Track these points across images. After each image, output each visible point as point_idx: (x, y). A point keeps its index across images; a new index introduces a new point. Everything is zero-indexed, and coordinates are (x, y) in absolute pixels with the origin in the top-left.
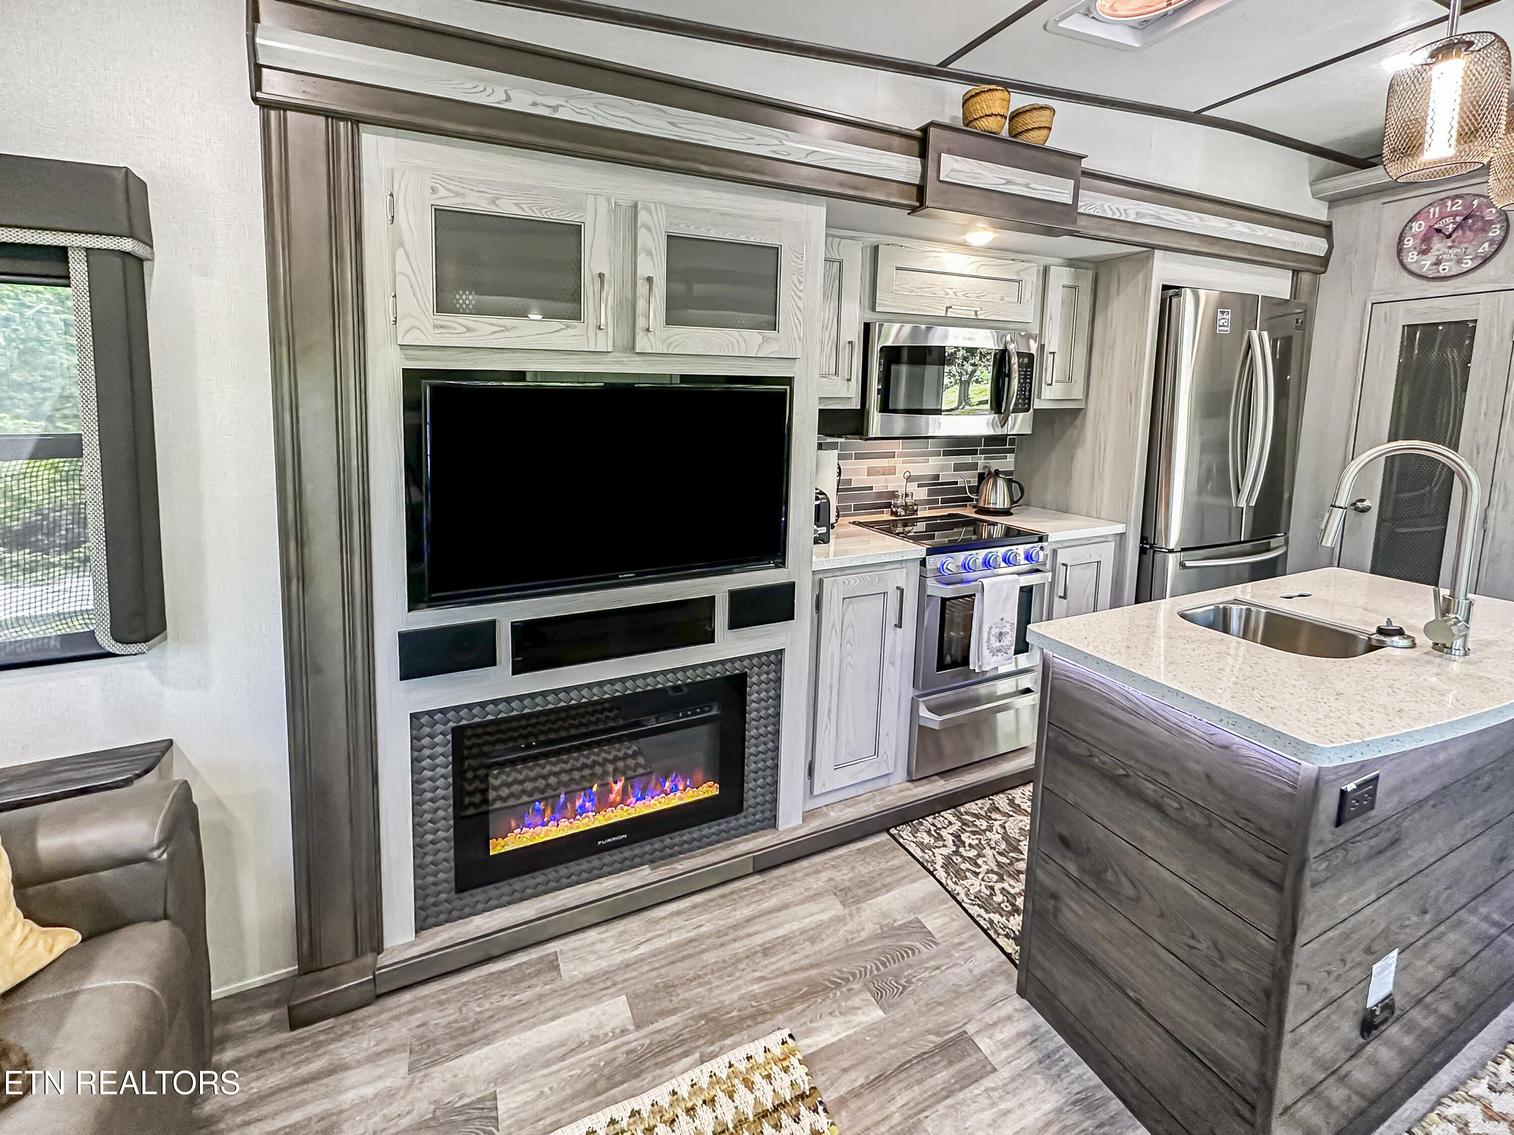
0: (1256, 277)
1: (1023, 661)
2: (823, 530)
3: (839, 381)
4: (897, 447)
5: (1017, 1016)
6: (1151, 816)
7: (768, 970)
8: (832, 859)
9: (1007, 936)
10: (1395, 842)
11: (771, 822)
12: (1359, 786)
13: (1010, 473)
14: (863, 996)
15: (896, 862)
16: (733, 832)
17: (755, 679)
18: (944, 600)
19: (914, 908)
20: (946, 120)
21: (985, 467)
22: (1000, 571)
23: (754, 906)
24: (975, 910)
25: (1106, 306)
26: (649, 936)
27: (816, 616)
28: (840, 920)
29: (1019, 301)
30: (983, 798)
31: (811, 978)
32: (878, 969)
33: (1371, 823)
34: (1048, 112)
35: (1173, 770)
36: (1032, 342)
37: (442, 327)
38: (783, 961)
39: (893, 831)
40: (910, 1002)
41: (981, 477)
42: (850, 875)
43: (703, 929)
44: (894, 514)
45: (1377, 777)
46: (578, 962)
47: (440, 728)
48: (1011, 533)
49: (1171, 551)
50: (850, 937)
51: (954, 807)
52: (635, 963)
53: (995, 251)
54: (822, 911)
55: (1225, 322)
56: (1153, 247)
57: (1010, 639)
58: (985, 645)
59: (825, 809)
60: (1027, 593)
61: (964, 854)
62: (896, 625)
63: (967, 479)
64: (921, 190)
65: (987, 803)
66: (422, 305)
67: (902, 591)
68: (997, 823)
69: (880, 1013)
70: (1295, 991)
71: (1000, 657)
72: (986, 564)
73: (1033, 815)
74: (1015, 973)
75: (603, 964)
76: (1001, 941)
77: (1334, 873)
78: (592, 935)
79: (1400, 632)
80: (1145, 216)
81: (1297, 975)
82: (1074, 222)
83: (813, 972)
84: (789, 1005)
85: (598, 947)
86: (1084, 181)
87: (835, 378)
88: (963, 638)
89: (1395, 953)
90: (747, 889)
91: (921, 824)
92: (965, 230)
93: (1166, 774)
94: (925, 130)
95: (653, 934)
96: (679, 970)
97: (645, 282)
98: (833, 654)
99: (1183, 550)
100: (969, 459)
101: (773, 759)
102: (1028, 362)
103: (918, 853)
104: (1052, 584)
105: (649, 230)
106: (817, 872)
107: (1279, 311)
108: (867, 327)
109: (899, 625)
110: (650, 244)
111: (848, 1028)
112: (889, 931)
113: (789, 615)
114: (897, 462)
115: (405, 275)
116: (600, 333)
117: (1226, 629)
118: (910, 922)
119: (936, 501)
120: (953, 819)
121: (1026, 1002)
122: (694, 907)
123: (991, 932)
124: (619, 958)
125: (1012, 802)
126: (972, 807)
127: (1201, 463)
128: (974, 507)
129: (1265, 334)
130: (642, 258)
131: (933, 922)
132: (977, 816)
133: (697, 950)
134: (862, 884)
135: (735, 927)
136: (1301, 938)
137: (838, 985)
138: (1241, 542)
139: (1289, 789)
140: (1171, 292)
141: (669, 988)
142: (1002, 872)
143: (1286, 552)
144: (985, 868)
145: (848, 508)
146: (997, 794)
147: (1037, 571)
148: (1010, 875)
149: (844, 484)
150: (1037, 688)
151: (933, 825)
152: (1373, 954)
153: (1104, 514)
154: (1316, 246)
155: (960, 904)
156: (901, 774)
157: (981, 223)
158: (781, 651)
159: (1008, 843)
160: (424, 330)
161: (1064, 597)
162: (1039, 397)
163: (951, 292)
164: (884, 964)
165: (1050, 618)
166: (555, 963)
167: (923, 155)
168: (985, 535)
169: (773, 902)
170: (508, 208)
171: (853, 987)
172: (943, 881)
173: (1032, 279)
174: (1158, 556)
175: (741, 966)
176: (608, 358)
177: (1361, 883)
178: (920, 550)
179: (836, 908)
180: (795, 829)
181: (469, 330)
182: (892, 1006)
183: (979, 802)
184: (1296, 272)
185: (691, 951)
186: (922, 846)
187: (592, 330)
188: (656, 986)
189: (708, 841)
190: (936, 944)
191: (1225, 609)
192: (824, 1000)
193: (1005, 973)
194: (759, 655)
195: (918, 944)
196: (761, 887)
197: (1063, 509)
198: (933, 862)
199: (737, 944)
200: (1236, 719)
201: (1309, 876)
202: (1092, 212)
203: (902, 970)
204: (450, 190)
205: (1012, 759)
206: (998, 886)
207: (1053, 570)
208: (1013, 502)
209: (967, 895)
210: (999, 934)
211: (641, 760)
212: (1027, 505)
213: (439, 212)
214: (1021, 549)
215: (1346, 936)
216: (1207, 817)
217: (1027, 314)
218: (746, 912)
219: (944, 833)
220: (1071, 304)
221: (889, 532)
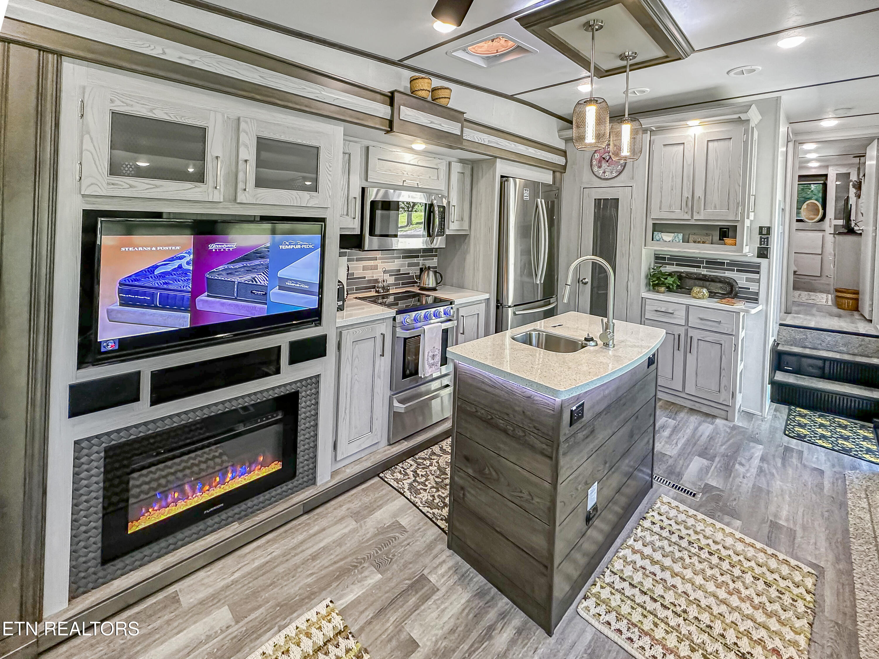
0: (539, 173)
1: (444, 370)
2: (340, 303)
3: (349, 219)
4: (378, 255)
5: (448, 559)
6: (503, 437)
7: (316, 568)
8: (348, 497)
9: (442, 519)
10: (592, 431)
11: (313, 481)
12: (577, 408)
13: (435, 268)
14: (370, 569)
15: (384, 492)
16: (290, 491)
17: (303, 394)
18: (405, 339)
19: (395, 515)
20: (402, 90)
21: (423, 265)
22: (432, 321)
23: (305, 533)
24: (425, 510)
25: (477, 182)
26: (239, 566)
27: (338, 353)
28: (354, 531)
29: (438, 179)
30: (427, 449)
31: (340, 567)
32: (377, 552)
33: (583, 424)
34: (448, 91)
35: (510, 411)
36: (444, 200)
37: (113, 184)
38: (325, 561)
39: (381, 475)
40: (395, 566)
41: (421, 270)
42: (360, 504)
43: (274, 554)
44: (377, 292)
45: (583, 403)
46: (193, 594)
47: (95, 448)
48: (437, 301)
49: (510, 307)
50: (361, 539)
51: (413, 456)
52: (232, 584)
53: (425, 153)
54: (346, 527)
55: (526, 194)
56: (496, 157)
57: (438, 358)
58: (426, 362)
59: (343, 469)
60: (445, 332)
61: (419, 481)
62: (381, 355)
63: (414, 271)
64: (391, 123)
65: (430, 450)
66: (100, 170)
67: (384, 335)
68: (434, 461)
69: (380, 576)
70: (559, 505)
71: (434, 368)
72: (426, 317)
73: (452, 454)
74: (446, 537)
75: (210, 590)
76: (439, 523)
77: (570, 448)
78: (201, 574)
79: (592, 339)
80: (491, 142)
81: (559, 499)
82: (462, 144)
83: (342, 563)
84: (329, 585)
85: (206, 581)
86: (465, 123)
87: (347, 217)
88: (415, 360)
89: (596, 483)
90: (299, 524)
91: (396, 468)
92: (412, 142)
93: (508, 414)
94: (392, 93)
95: (243, 564)
96: (260, 582)
97: (244, 163)
98: (347, 375)
99: (515, 306)
100: (415, 260)
101: (314, 442)
102: (443, 210)
103: (395, 484)
104: (457, 327)
105: (247, 133)
106: (341, 506)
107: (549, 189)
108: (363, 189)
109: (383, 355)
110: (248, 142)
111: (363, 589)
112: (382, 531)
113: (323, 354)
114: (378, 263)
115: (89, 151)
116: (216, 191)
117: (531, 344)
118: (393, 523)
119: (399, 284)
120: (412, 463)
121: (452, 551)
122: (268, 542)
123: (434, 519)
124: (223, 583)
125: (441, 449)
126: (422, 454)
127: (521, 260)
128: (418, 286)
129: (543, 201)
130: (242, 150)
131: (404, 521)
132: (424, 459)
133: (272, 567)
134: (367, 507)
135: (294, 548)
136: (560, 481)
137: (356, 567)
138: (538, 301)
139: (552, 412)
140: (504, 179)
141: (255, 594)
142: (438, 486)
143: (557, 305)
144: (429, 486)
145: (352, 289)
146: (434, 445)
147: (450, 320)
148: (442, 488)
149: (351, 276)
150: (451, 384)
151: (402, 468)
152: (588, 485)
153: (479, 289)
154: (560, 160)
155: (418, 508)
156: (384, 442)
157: (419, 140)
158: (319, 376)
159: (440, 471)
160: (100, 185)
161: (463, 333)
162: (448, 229)
163: (405, 173)
164: (380, 550)
165: (457, 344)
166: (177, 598)
167: (392, 104)
168: (424, 302)
169: (316, 528)
170: (160, 115)
171: (365, 565)
172: (409, 497)
173: (443, 168)
174: (504, 309)
175: (299, 570)
176: (220, 205)
177: (581, 452)
178: (391, 312)
179: (352, 524)
180: (327, 483)
181: (131, 186)
182: (385, 571)
183: (425, 451)
184: (554, 172)
185: (268, 568)
186: (397, 480)
187: (210, 189)
188: (248, 594)
189: (275, 499)
190: (407, 532)
191: (530, 334)
192: (348, 577)
193: (442, 539)
194: (306, 379)
195: (397, 534)
196: (308, 521)
197: (461, 286)
198: (403, 488)
199: (296, 558)
200: (531, 383)
201: (561, 452)
202: (469, 139)
203: (390, 550)
204: (123, 102)
205: (441, 425)
206: (436, 495)
207: (458, 319)
208: (437, 283)
209: (421, 502)
210: (438, 519)
211: (225, 458)
212: (444, 284)
213: (114, 114)
214: (442, 309)
215: (577, 478)
216: (524, 432)
217: (442, 186)
218: (300, 538)
219: (408, 471)
220: (462, 182)
221: (375, 302)
